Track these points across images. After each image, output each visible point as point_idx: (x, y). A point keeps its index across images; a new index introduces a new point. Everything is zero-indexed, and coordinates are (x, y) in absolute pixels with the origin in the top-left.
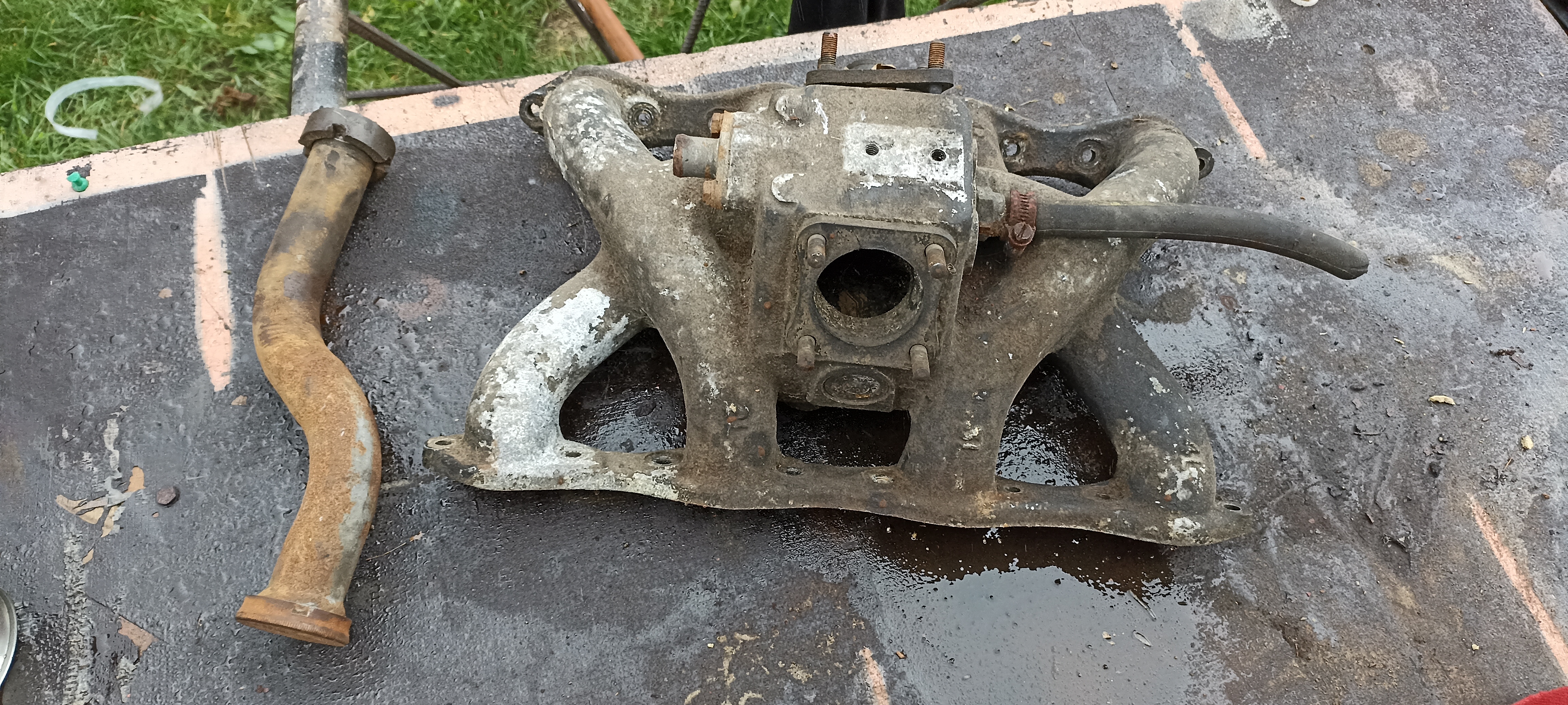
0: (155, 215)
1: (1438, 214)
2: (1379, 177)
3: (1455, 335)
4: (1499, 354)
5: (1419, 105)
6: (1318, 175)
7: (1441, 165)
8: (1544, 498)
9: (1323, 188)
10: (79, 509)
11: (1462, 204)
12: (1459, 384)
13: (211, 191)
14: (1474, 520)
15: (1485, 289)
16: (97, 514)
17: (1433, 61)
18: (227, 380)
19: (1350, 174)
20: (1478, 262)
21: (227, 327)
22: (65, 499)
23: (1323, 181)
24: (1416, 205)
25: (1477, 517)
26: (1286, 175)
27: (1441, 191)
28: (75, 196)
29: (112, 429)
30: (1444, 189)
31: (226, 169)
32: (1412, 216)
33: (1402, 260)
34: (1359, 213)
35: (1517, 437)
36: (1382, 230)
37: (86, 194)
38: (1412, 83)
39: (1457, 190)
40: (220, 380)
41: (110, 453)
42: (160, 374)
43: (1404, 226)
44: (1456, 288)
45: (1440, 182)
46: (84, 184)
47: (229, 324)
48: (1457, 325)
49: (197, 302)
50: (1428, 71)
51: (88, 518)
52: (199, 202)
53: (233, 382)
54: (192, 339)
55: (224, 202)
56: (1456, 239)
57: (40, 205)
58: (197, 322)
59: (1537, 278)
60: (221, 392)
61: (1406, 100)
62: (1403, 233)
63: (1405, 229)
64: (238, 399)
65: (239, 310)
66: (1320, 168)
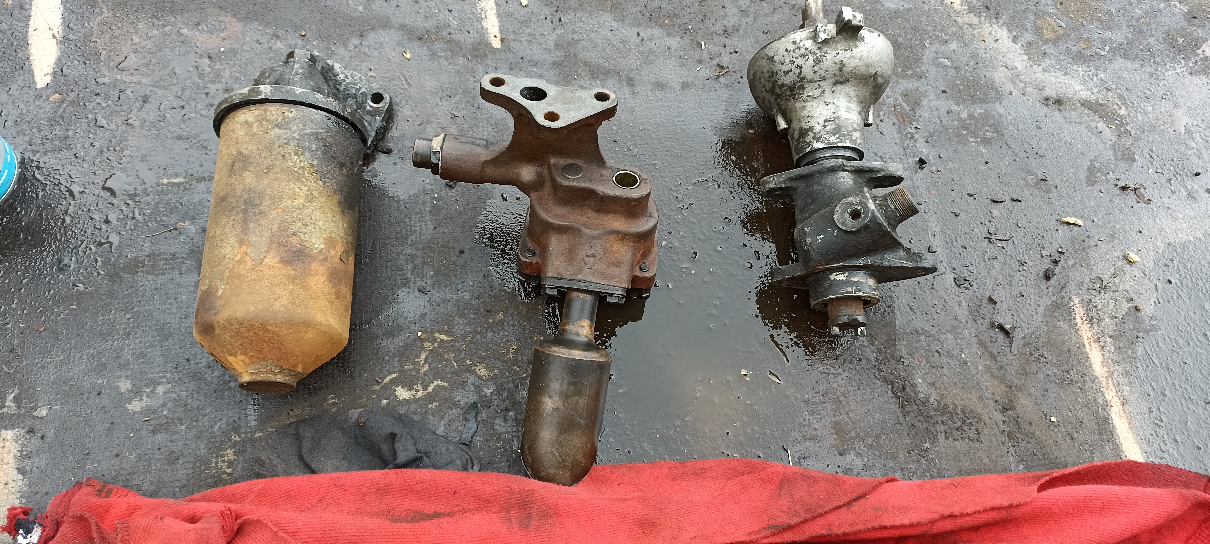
2: (1053, 31)
3: (1091, 168)
4: (1125, 188)
6: (1001, 22)
8: (1138, 308)
9: (1003, 34)
14: (1075, 319)
18: (48, 79)
21: (54, 37)
23: (1005, 28)
25: (1078, 317)
26: (973, 19)
32: (1075, 67)
33: (1059, 102)
34: (1029, 59)
36: (1047, 74)
40: (42, 79)
43: (1066, 74)
47: (57, 35)
49: (33, 13)
53: (52, 81)
54: (24, 43)
56: (1109, 89)
58: (31, 30)
60: (42, 89)
62: (1063, 80)
63: (1067, 77)
64: (54, 97)
65: (67, 25)
66: (1005, 17)
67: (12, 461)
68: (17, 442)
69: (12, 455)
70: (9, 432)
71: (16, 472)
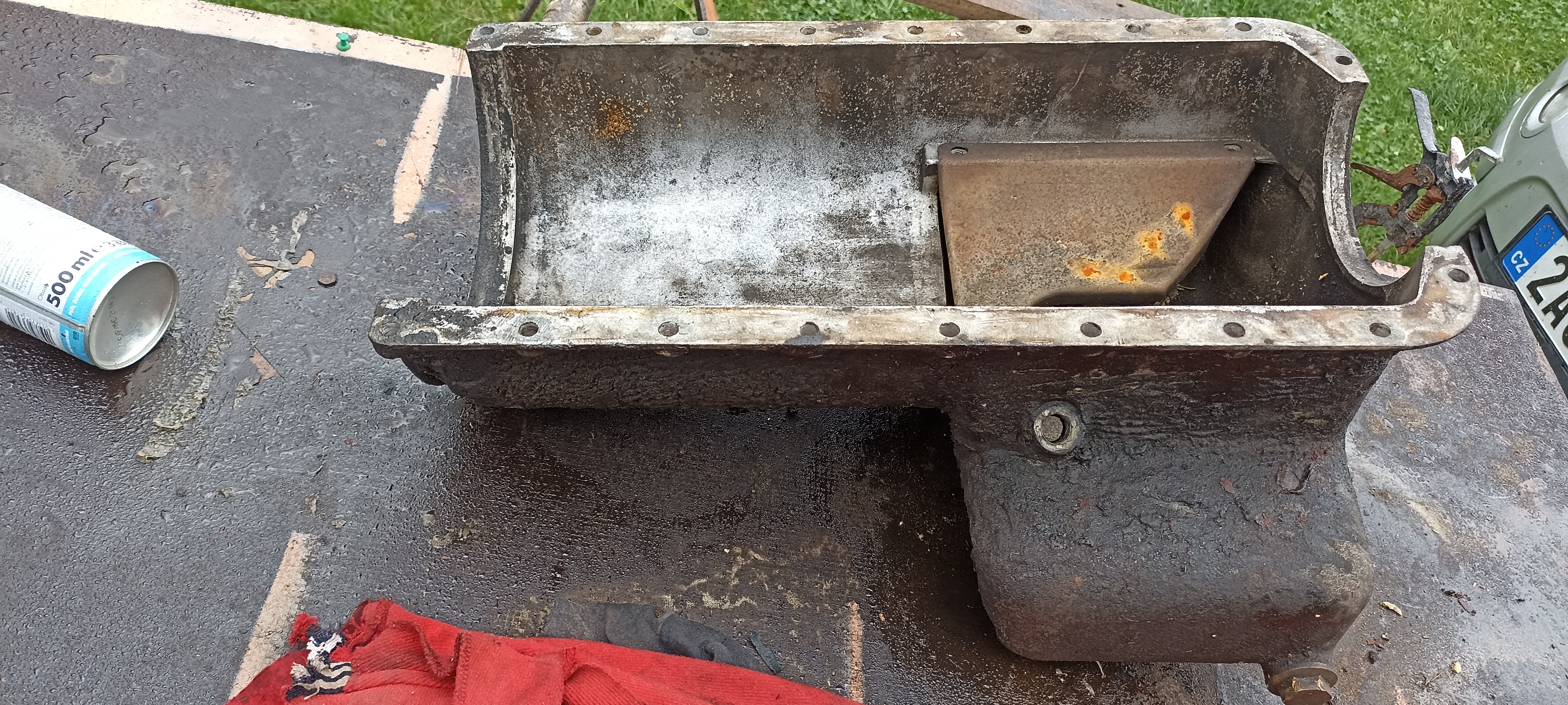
0: (393, 87)
1: (1423, 474)
2: (1381, 428)
3: (1415, 566)
4: (1449, 593)
5: (1427, 390)
7: (1435, 441)
10: (252, 262)
11: (1444, 475)
12: (1410, 602)
13: (444, 88)
15: (1450, 543)
16: (265, 271)
17: (1446, 365)
18: (407, 218)
20: (1448, 521)
21: (420, 182)
22: (244, 252)
24: (1407, 460)
27: (1430, 459)
28: (337, 52)
29: (302, 218)
30: (1433, 458)
31: (461, 77)
32: (1401, 467)
33: (1385, 495)
34: (1358, 448)
35: (1449, 661)
37: (346, 54)
38: (1426, 373)
39: (1443, 462)
40: (400, 216)
41: (293, 233)
42: (356, 195)
43: (1393, 471)
44: (1425, 532)
45: (1431, 452)
46: (347, 46)
47: (423, 181)
48: (1420, 559)
49: (404, 157)
50: (1441, 370)
51: (257, 271)
52: (432, 92)
53: (410, 221)
54: (390, 181)
55: (451, 99)
56: (1434, 497)
57: (307, 48)
58: (399, 171)
59: (1495, 551)
60: (398, 225)
61: (1417, 384)
62: (1391, 476)
63: (1393, 474)
64: (409, 235)
65: (434, 175)
67: (297, 564)
68: (306, 546)
69: (299, 557)
70: (301, 535)
71: (300, 576)
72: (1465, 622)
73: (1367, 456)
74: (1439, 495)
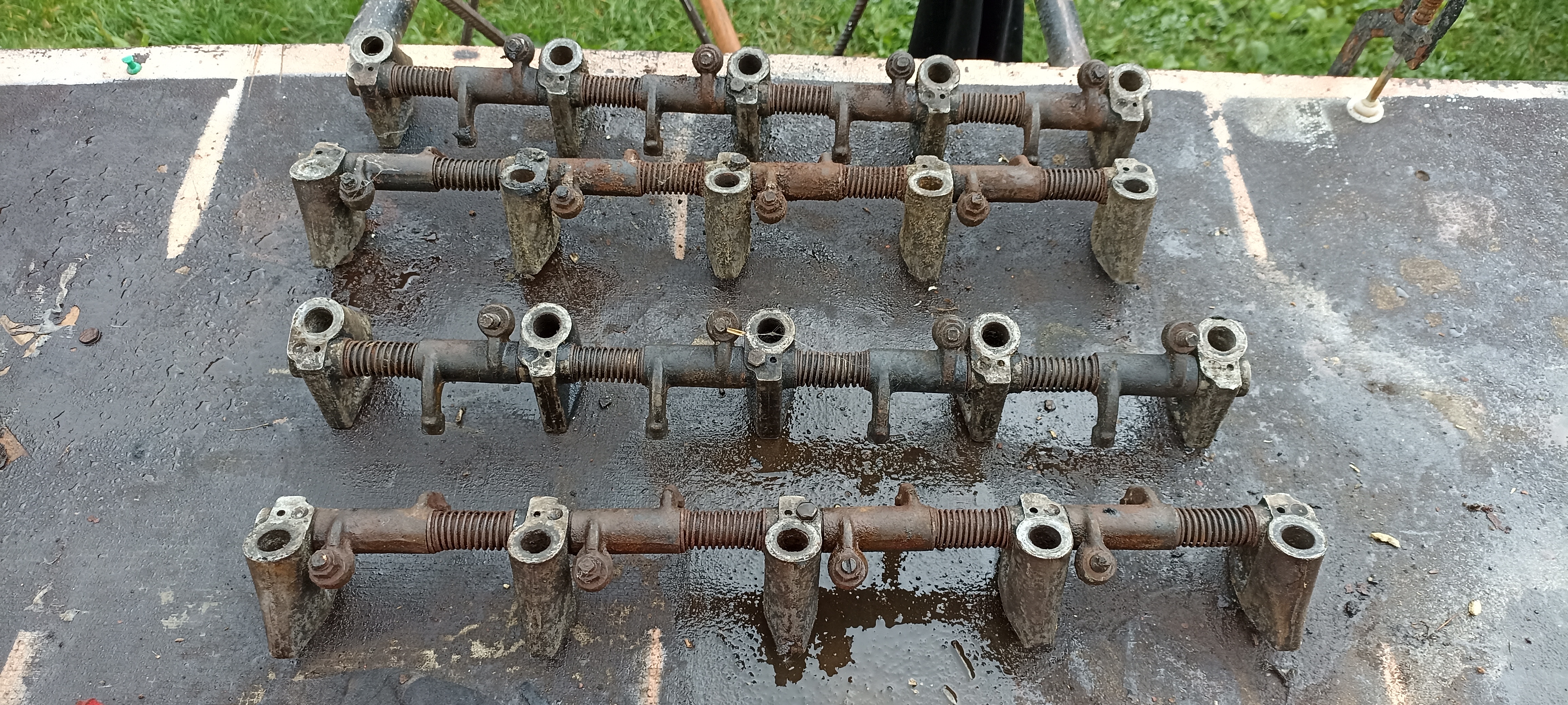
0: (183, 103)
1: (1447, 352)
2: (1391, 301)
3: (1426, 478)
4: (1473, 508)
5: (1464, 240)
6: (1319, 285)
7: (1469, 305)
8: (1478, 671)
9: (1321, 300)
10: (14, 330)
11: (1480, 348)
12: (1414, 528)
13: (235, 94)
14: (1382, 674)
15: (1479, 438)
16: (26, 338)
17: (1495, 201)
18: (181, 251)
19: (1356, 291)
20: (1480, 410)
21: (199, 207)
22: (7, 320)
23: (1323, 292)
24: (1425, 337)
25: (1387, 672)
26: (1282, 278)
27: (1459, 331)
28: (126, 77)
29: (71, 271)
30: (1465, 329)
31: (256, 78)
32: (1416, 348)
33: (1388, 389)
34: (1354, 333)
35: (1465, 600)
36: (1375, 353)
37: (135, 77)
38: (1462, 217)
39: (1481, 333)
40: (174, 249)
41: (61, 290)
42: (129, 234)
43: (1402, 355)
44: (1443, 430)
45: (1460, 321)
46: (137, 68)
47: (203, 206)
48: (1431, 468)
49: (185, 182)
50: (1486, 210)
51: (18, 339)
52: (223, 99)
53: (185, 253)
54: (167, 211)
55: (242, 104)
56: (1462, 380)
57: (96, 78)
58: (178, 198)
59: (1548, 441)
60: (171, 260)
61: (1449, 232)
62: (1398, 362)
63: (1403, 359)
64: (181, 269)
65: (216, 195)
66: (1324, 279)
67: (20, 668)
68: (32, 646)
69: (23, 660)
70: (28, 634)
71: (21, 681)
72: (1494, 543)
73: (1367, 341)
74: (1469, 377)
